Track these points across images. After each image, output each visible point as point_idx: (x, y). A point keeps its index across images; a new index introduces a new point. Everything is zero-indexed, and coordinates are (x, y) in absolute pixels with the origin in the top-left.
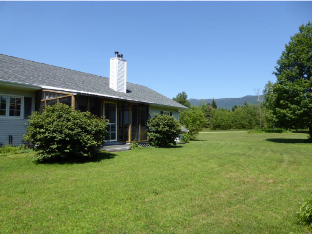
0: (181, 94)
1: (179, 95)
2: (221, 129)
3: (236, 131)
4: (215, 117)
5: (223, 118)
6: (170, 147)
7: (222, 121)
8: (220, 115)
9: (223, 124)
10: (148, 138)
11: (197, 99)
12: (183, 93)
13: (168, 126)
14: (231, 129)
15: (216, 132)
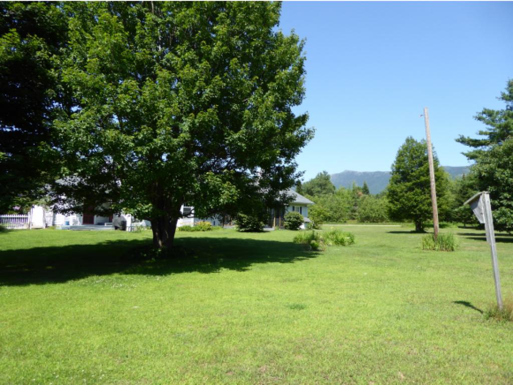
0: (321, 174)
1: (318, 175)
2: (371, 222)
3: (389, 225)
4: (362, 206)
5: (373, 207)
6: (297, 230)
7: (372, 212)
8: (370, 203)
9: (374, 215)
10: (284, 225)
11: (356, 172)
12: (324, 172)
13: (296, 218)
14: (384, 223)
15: (364, 225)
